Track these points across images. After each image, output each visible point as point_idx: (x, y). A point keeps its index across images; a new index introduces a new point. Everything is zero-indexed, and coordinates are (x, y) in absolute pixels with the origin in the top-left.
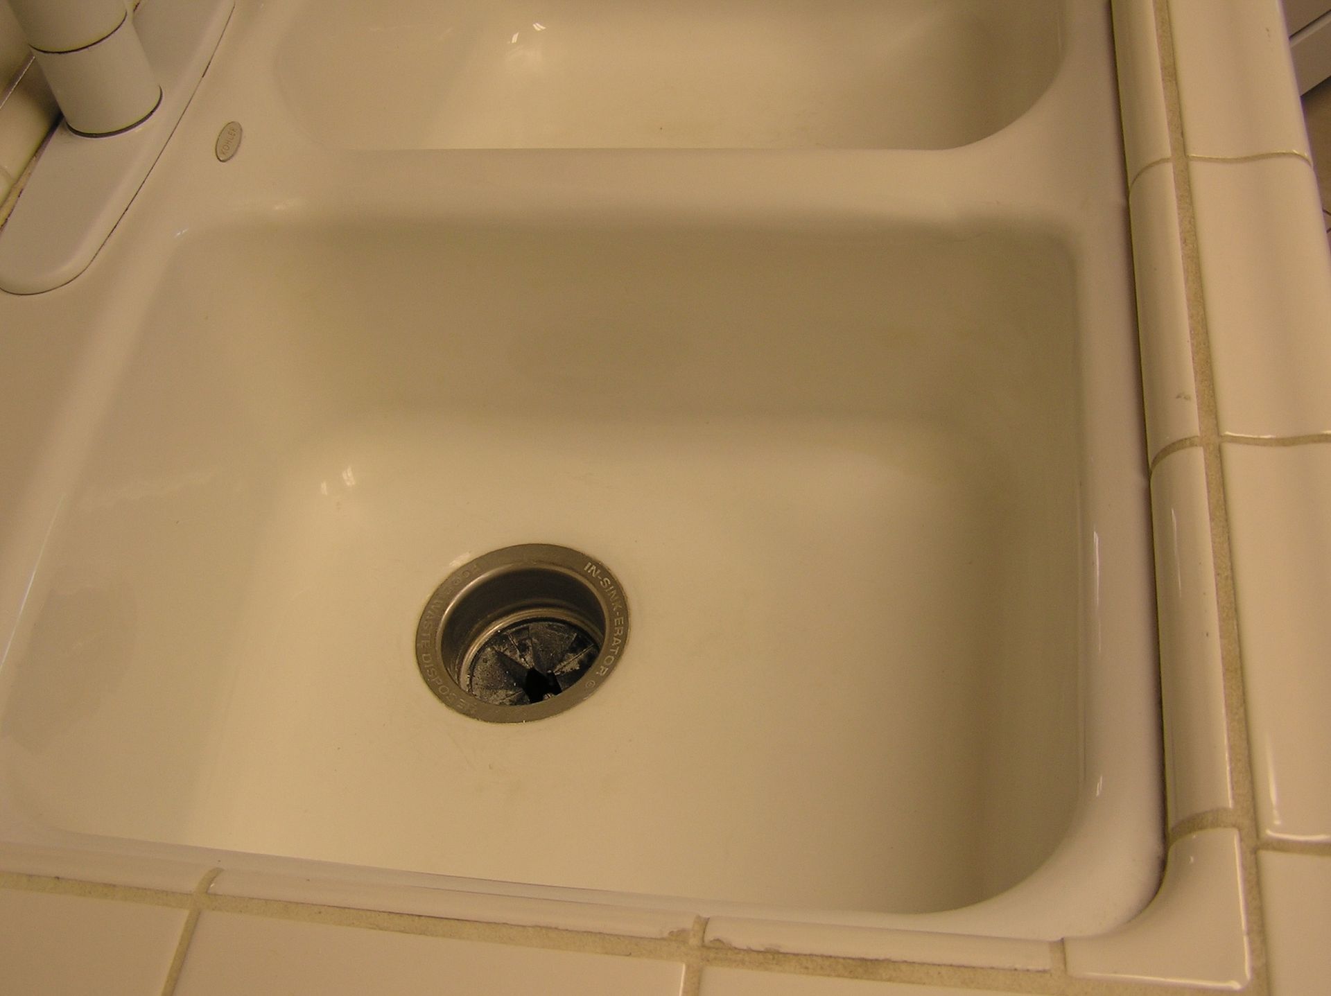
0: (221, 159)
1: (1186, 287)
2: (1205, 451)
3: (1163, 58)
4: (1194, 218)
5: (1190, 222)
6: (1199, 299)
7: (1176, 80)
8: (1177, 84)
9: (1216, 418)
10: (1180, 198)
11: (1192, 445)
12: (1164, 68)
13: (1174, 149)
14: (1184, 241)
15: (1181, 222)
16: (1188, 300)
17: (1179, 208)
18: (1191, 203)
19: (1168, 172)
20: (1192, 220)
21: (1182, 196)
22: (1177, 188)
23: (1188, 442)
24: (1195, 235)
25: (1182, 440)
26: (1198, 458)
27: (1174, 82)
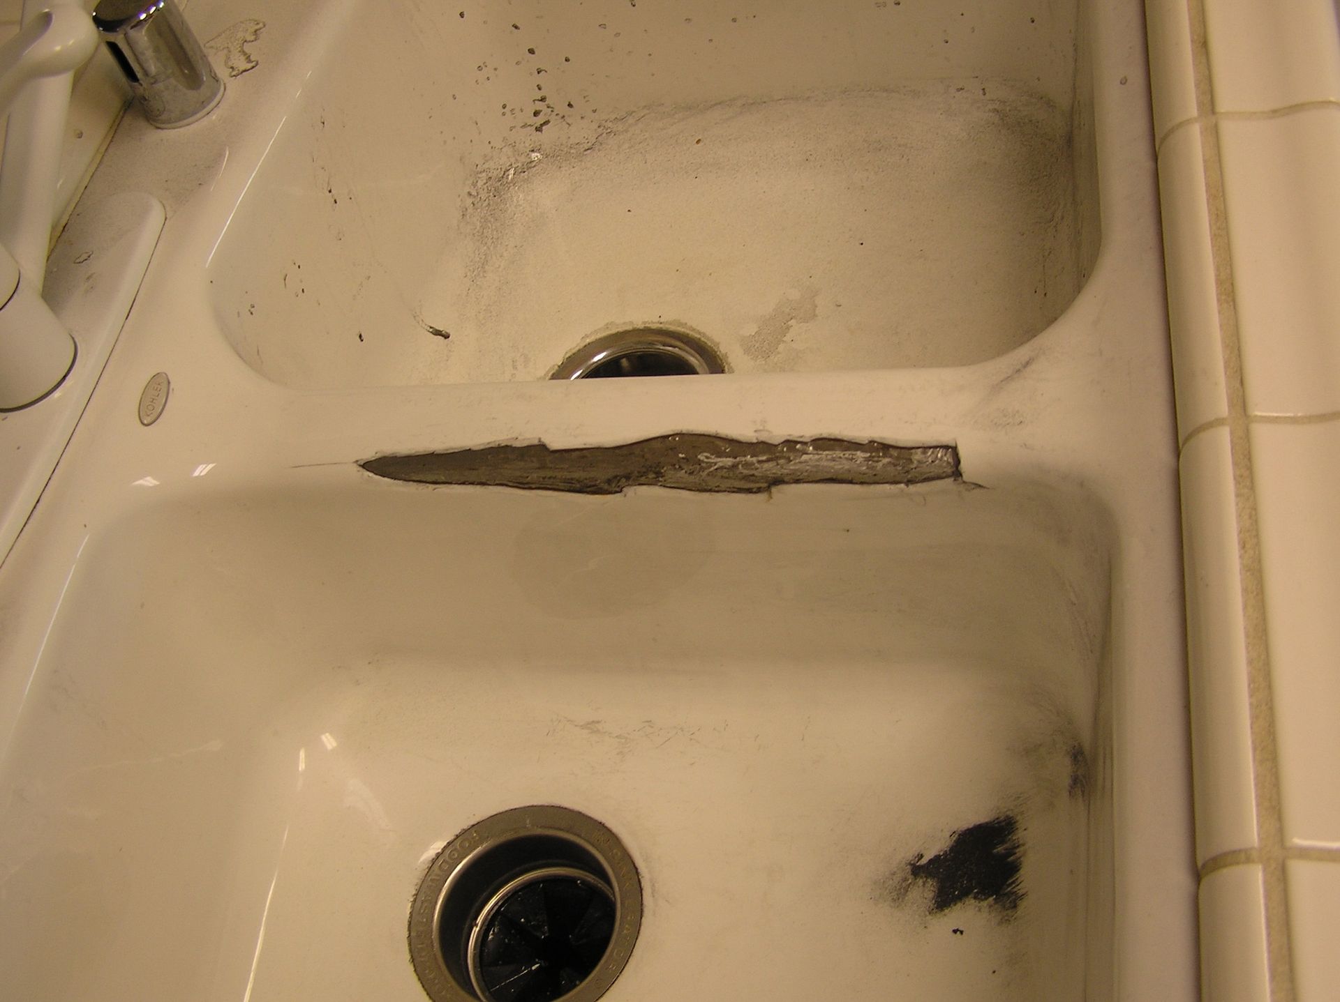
0: (145, 422)
1: (1244, 616)
2: (1264, 870)
3: (1218, 269)
4: (1255, 509)
5: (1250, 517)
6: (1260, 632)
7: (1234, 301)
8: (1235, 308)
9: (1280, 819)
10: (1238, 479)
11: (1248, 860)
12: (1219, 282)
13: (1231, 405)
14: (1243, 546)
15: (1239, 516)
16: (1247, 636)
17: (1237, 495)
18: (1252, 488)
19: (1223, 438)
20: (1254, 513)
21: (1241, 476)
22: (1235, 464)
23: (1243, 856)
24: (1257, 536)
25: (1234, 852)
26: (1256, 878)
27: (1231, 303)
